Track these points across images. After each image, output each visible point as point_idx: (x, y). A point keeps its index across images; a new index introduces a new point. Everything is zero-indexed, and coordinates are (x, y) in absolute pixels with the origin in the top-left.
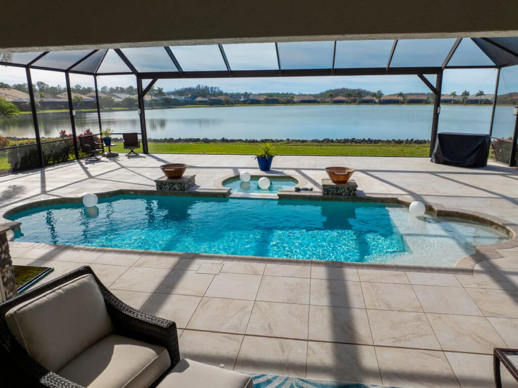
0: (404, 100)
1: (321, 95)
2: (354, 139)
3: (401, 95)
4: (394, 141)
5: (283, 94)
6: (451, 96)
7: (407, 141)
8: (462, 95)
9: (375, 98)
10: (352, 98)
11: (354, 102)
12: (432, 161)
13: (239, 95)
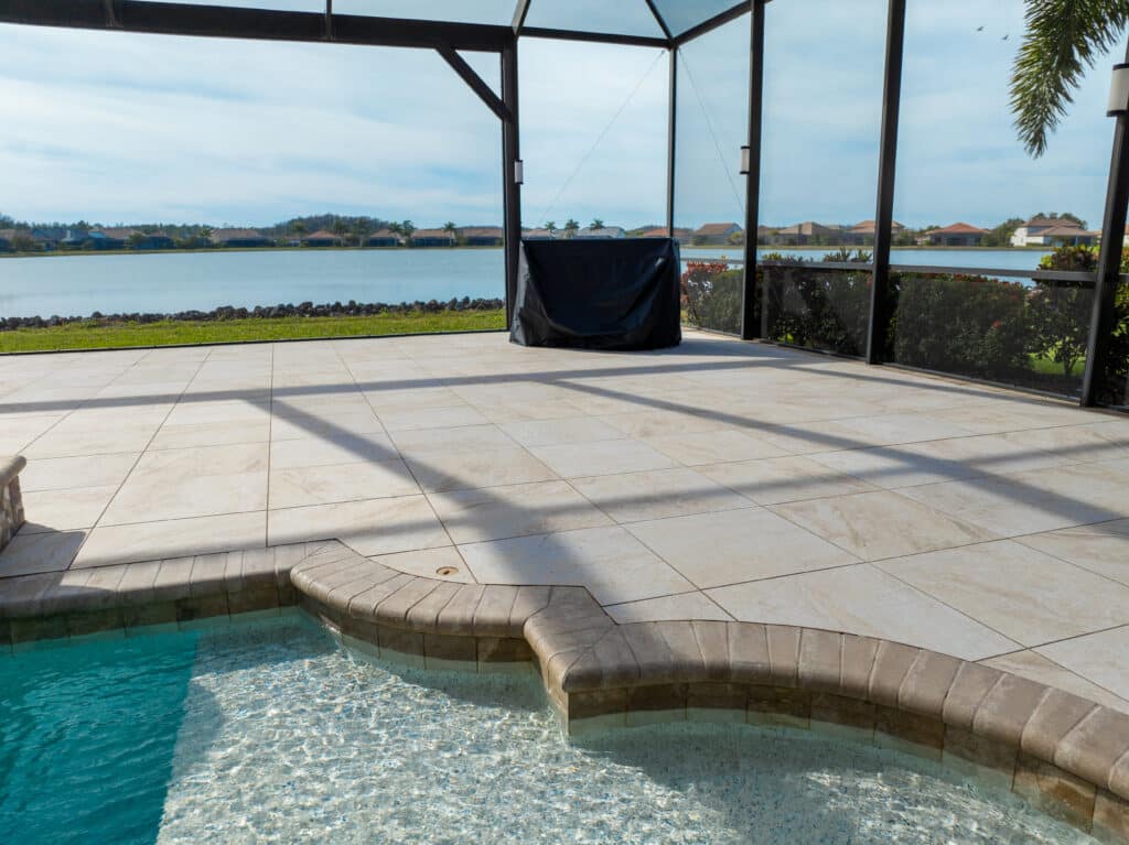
0: (458, 238)
1: (279, 229)
2: (310, 304)
3: (450, 227)
4: (421, 305)
5: (184, 226)
6: (546, 230)
7: (454, 305)
8: (566, 229)
9: (398, 236)
10: (349, 235)
11: (353, 243)
12: (513, 340)
13: (59, 230)
